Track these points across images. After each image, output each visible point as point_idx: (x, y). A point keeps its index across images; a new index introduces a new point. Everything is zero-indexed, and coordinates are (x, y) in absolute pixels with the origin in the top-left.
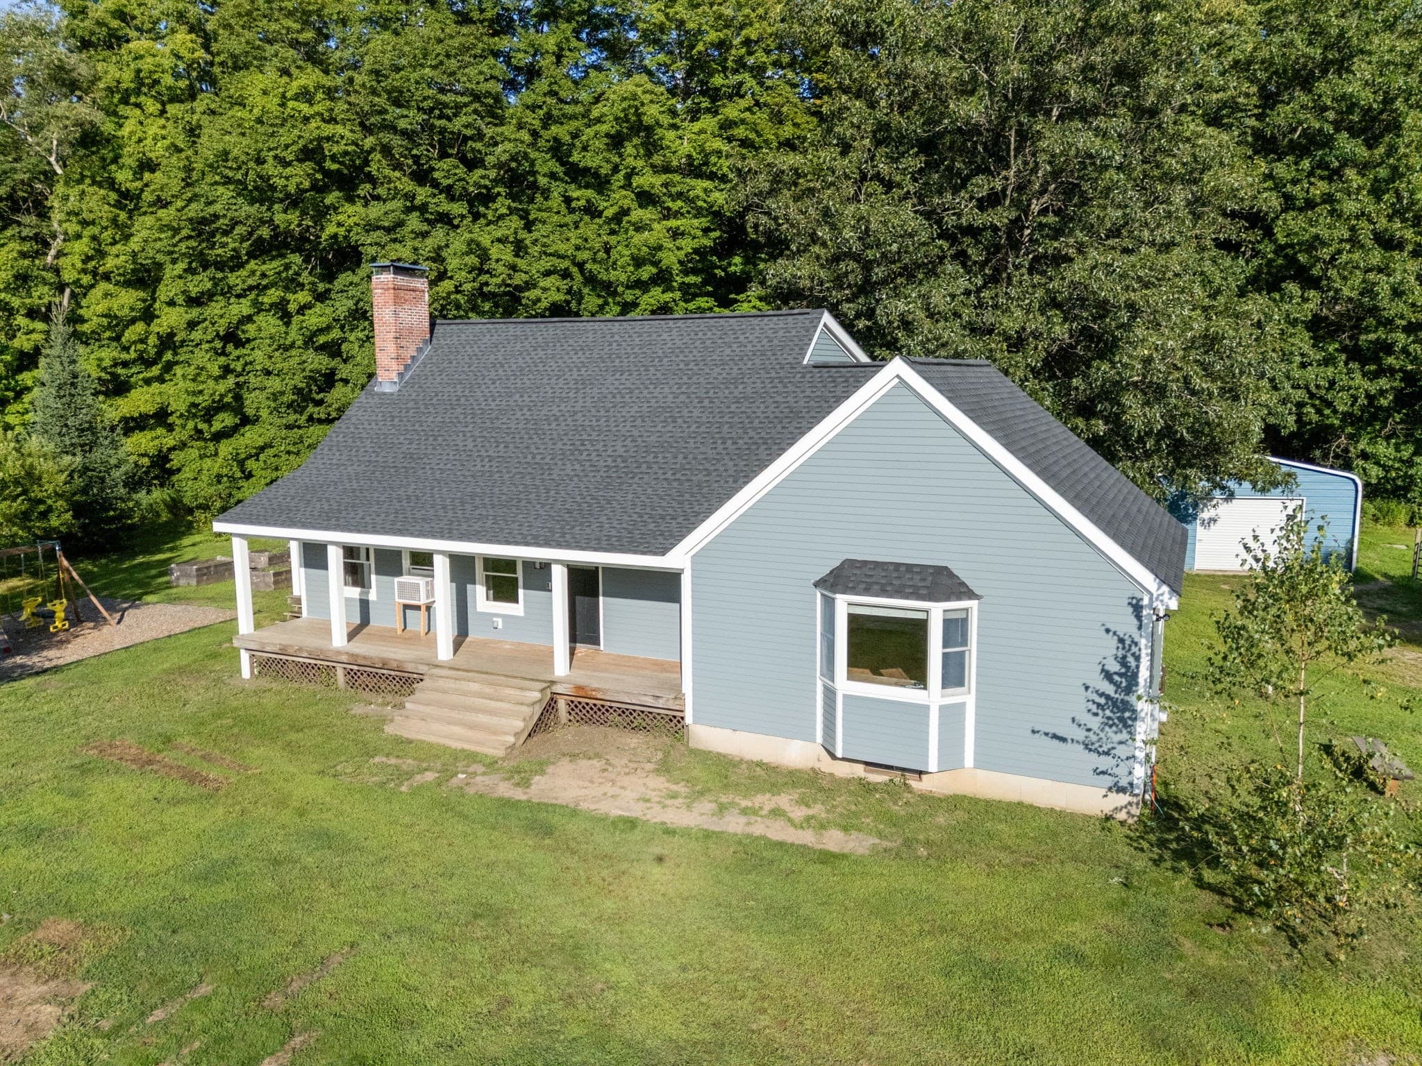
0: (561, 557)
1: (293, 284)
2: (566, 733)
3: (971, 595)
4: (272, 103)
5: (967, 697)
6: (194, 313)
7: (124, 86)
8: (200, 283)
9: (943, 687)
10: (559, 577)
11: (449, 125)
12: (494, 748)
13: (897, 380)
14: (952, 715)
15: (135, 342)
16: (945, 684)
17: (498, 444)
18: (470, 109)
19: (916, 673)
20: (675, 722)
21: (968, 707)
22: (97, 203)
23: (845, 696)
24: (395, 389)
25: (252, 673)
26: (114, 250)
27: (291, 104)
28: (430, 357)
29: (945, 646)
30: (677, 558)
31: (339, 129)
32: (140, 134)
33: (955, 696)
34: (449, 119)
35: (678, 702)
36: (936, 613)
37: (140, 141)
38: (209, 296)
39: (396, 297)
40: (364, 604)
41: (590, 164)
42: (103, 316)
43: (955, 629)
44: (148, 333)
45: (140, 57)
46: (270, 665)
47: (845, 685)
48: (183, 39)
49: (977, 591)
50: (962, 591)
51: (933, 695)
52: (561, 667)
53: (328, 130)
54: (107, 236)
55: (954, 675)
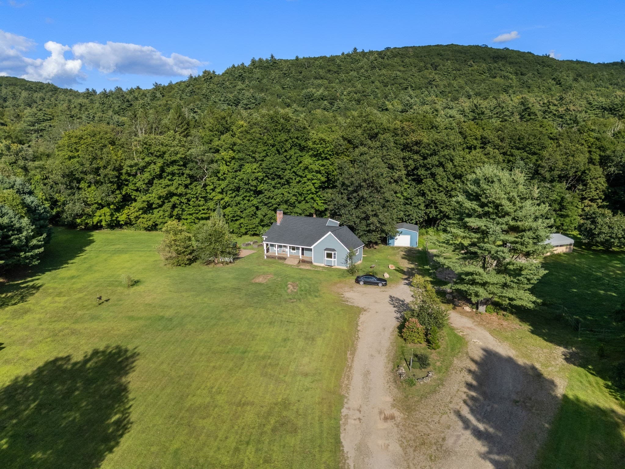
0: (301, 247)
1: (250, 196)
2: (301, 263)
3: (336, 251)
5: (336, 260)
10: (301, 249)
12: (295, 264)
13: (329, 234)
14: (334, 261)
19: (331, 257)
20: (311, 263)
24: (279, 225)
25: (266, 258)
28: (283, 221)
30: (312, 247)
35: (312, 261)
36: (333, 253)
38: (235, 197)
39: (279, 214)
40: (279, 251)
43: (335, 254)
46: (268, 257)
47: (326, 259)
51: (333, 259)
52: (301, 257)
55: (335, 258)
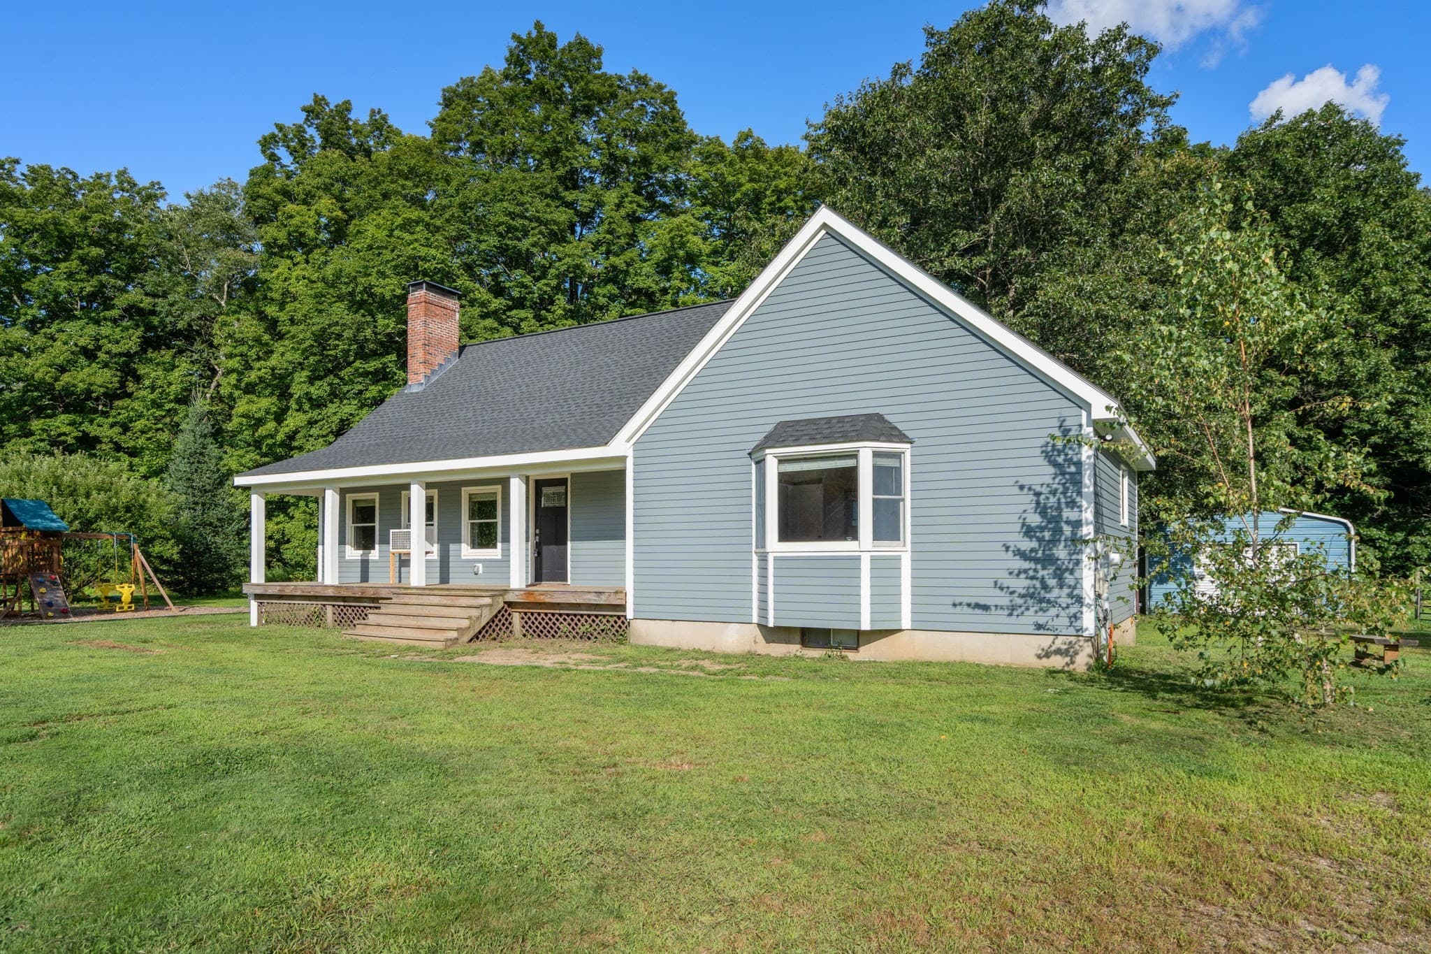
3: (902, 438)
4: (381, 235)
5: (903, 551)
6: (314, 414)
7: (280, 242)
8: (320, 390)
9: (875, 539)
11: (519, 244)
12: (436, 641)
13: (823, 232)
14: (885, 567)
15: (266, 437)
16: (877, 536)
17: (493, 411)
18: (536, 231)
20: (619, 623)
21: (903, 561)
22: (246, 325)
23: (776, 559)
24: (421, 389)
25: (259, 620)
26: (257, 365)
27: (396, 233)
28: (456, 367)
29: (875, 493)
30: (621, 446)
31: (433, 252)
32: (286, 275)
33: (887, 548)
34: (519, 240)
35: (619, 596)
36: (865, 457)
37: (285, 280)
39: (427, 309)
40: (365, 564)
41: (641, 285)
42: (243, 416)
43: (887, 478)
44: (277, 431)
45: (291, 217)
47: (775, 546)
48: (325, 203)
49: (910, 434)
50: (895, 434)
51: (865, 544)
52: (516, 580)
53: (423, 251)
54: (252, 353)
55: (887, 527)
